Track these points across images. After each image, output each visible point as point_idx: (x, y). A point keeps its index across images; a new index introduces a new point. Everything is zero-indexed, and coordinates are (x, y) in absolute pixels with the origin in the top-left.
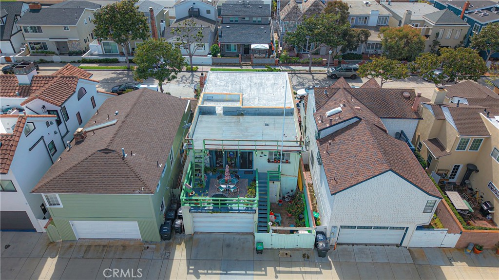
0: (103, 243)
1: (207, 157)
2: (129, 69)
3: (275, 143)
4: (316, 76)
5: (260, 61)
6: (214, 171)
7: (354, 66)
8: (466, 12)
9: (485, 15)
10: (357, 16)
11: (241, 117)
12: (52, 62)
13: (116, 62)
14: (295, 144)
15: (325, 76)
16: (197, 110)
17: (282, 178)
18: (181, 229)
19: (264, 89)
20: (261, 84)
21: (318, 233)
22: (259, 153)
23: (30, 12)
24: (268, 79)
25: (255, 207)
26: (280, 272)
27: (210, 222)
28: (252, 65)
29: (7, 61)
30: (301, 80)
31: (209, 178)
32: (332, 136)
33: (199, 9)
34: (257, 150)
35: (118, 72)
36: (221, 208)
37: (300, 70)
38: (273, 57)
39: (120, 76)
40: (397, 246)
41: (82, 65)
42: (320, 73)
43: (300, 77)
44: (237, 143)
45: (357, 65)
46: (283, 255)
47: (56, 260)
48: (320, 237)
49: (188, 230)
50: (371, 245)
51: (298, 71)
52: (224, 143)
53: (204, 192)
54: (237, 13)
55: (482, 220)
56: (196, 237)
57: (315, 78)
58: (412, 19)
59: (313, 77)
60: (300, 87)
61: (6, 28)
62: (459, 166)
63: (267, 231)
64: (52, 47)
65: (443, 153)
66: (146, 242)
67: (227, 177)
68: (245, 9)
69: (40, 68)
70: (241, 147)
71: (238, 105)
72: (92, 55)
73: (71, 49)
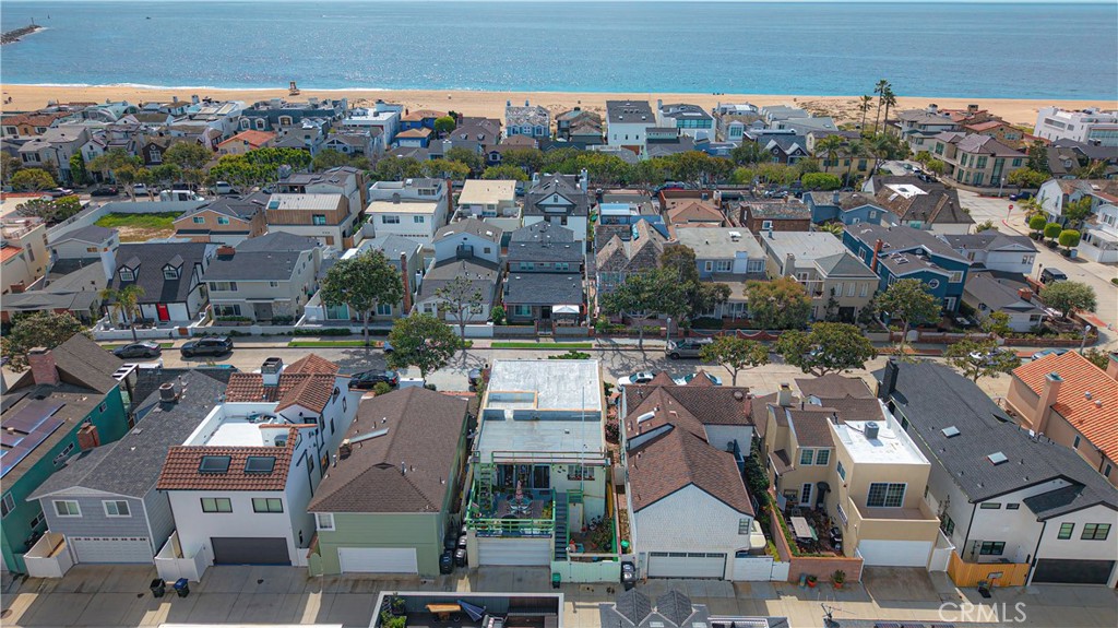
0: (375, 577)
1: (495, 473)
2: (367, 346)
3: (575, 455)
4: (650, 355)
5: (567, 331)
6: (503, 490)
7: (704, 340)
8: (880, 255)
9: (903, 262)
10: (715, 261)
11: (535, 423)
12: (249, 334)
13: (347, 333)
14: (599, 456)
15: (663, 354)
16: (481, 415)
17: (585, 499)
18: (464, 562)
19: (565, 384)
20: (563, 376)
21: (623, 563)
22: (556, 468)
23: (219, 258)
24: (572, 371)
25: (552, 531)
26: (579, 607)
27: (497, 551)
28: (556, 337)
29: (181, 334)
30: (626, 362)
31: (496, 499)
32: (643, 447)
33: (472, 247)
34: (553, 464)
35: (352, 350)
36: (512, 531)
37: (627, 345)
38: (586, 325)
39: (356, 357)
40: (720, 579)
41: (295, 340)
42: (656, 349)
43: (625, 356)
44: (530, 455)
45: (710, 340)
46: (583, 589)
47: (320, 595)
48: (627, 567)
49: (472, 563)
50: (688, 578)
51: (622, 346)
52: (516, 455)
53: (492, 513)
54: (531, 258)
55: (830, 550)
56: (480, 570)
57: (648, 358)
58: (796, 266)
59: (645, 355)
60: (624, 372)
61: (181, 283)
62: (810, 485)
63: (565, 559)
64: (247, 311)
65: (787, 468)
66: (423, 576)
67: (519, 497)
68: (544, 250)
69: (235, 345)
70: (535, 460)
71: (531, 407)
72: (307, 321)
73: (276, 313)
